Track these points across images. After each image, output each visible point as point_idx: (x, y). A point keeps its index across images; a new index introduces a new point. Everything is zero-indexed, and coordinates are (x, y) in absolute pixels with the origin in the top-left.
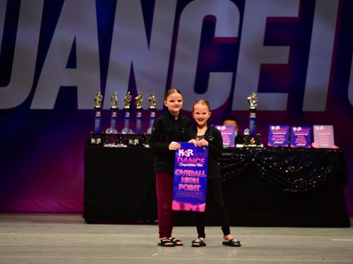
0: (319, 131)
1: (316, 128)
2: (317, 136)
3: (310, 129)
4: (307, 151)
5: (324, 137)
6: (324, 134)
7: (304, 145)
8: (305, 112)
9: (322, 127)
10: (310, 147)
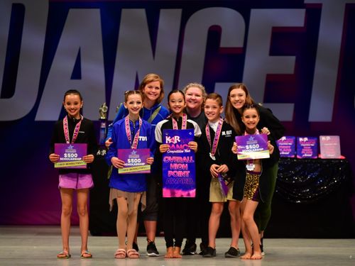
0: (326, 142)
1: (323, 138)
2: (323, 146)
3: (316, 139)
4: (314, 161)
5: (330, 148)
6: (331, 144)
7: (310, 155)
8: (311, 123)
9: (328, 138)
10: (316, 157)
